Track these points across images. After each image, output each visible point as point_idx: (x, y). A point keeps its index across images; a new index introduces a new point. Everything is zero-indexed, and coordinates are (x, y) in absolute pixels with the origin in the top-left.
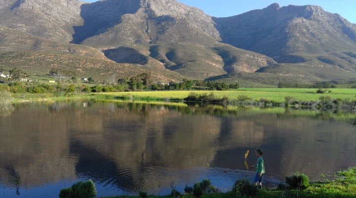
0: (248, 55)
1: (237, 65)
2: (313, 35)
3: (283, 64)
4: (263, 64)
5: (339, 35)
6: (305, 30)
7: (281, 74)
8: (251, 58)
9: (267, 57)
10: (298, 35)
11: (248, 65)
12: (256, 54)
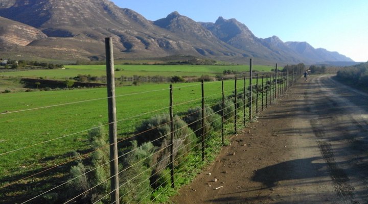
0: (16, 26)
1: (5, 36)
2: (76, 9)
3: (55, 38)
4: (33, 36)
5: (99, 11)
6: (68, 4)
7: (55, 49)
8: (19, 30)
9: (36, 29)
10: (63, 8)
11: (18, 36)
12: (25, 26)
